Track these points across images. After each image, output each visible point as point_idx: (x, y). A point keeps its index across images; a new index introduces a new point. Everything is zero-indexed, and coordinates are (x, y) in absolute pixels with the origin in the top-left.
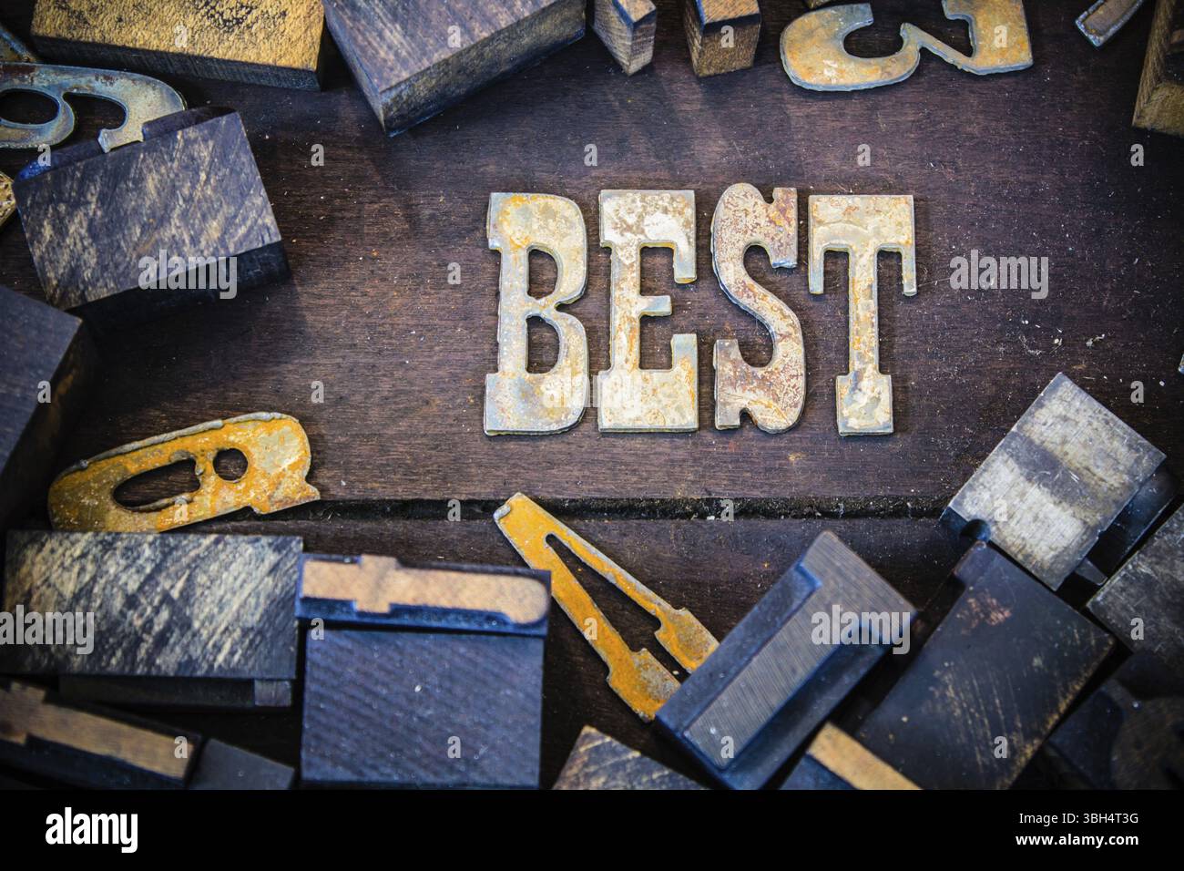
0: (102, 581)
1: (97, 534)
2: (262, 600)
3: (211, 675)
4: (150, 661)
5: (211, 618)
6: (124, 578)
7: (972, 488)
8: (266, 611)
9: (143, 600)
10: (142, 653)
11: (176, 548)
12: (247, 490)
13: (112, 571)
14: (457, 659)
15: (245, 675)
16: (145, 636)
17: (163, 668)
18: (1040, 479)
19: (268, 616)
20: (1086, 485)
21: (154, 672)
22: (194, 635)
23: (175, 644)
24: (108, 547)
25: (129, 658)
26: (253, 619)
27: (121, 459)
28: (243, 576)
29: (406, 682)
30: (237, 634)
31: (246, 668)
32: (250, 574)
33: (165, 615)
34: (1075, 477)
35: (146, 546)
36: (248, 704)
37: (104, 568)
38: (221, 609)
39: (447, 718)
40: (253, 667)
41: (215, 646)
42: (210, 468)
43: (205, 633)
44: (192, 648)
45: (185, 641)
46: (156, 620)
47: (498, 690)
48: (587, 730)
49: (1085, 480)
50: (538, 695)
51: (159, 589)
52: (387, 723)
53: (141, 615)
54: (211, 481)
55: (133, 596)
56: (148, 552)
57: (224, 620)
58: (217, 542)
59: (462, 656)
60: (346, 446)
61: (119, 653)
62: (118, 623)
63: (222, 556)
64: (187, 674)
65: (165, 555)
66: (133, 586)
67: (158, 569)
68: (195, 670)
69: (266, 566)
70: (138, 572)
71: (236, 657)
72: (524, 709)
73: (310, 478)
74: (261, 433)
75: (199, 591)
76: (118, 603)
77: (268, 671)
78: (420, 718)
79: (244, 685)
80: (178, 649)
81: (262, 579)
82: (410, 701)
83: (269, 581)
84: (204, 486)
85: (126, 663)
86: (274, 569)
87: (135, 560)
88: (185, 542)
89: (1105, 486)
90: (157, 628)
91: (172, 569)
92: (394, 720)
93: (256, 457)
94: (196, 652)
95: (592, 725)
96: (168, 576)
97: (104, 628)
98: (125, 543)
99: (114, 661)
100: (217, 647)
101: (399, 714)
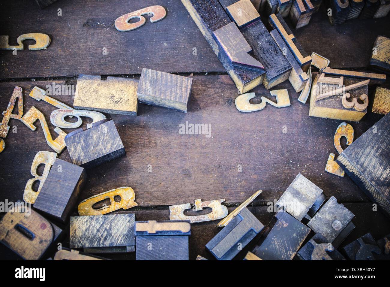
0: (91, 226)
1: (90, 216)
2: (127, 228)
3: (117, 246)
4: (103, 244)
5: (116, 233)
6: (96, 225)
7: (281, 199)
8: (128, 231)
9: (101, 230)
10: (101, 242)
11: (107, 218)
12: (121, 204)
13: (93, 224)
14: (169, 241)
15: (124, 245)
16: (102, 238)
17: (106, 245)
18: (296, 197)
19: (129, 232)
20: (306, 198)
21: (104, 246)
22: (113, 237)
23: (108, 239)
24: (92, 219)
25: (99, 243)
26: (125, 233)
27: (93, 199)
28: (122, 223)
29: (158, 247)
30: (122, 236)
31: (125, 244)
32: (124, 223)
33: (106, 233)
34: (304, 196)
35: (100, 218)
36: (125, 251)
37: (92, 224)
38: (118, 231)
39: (168, 255)
40: (126, 243)
41: (117, 239)
42: (113, 200)
43: (115, 237)
44: (112, 240)
45: (111, 238)
46: (104, 234)
47: (179, 248)
48: (199, 256)
49: (306, 197)
50: (188, 249)
51: (104, 227)
52: (154, 256)
53: (101, 233)
54: (113, 203)
55: (98, 229)
56: (101, 219)
57: (119, 233)
58: (116, 216)
59: (170, 241)
60: (143, 194)
61: (96, 242)
62: (95, 236)
63: (117, 219)
64: (112, 246)
65: (105, 220)
66: (98, 227)
67: (104, 223)
68: (113, 245)
69: (127, 221)
70: (99, 224)
71: (122, 241)
72: (185, 252)
73: (135, 201)
74: (124, 191)
75: (113, 227)
76: (95, 231)
77: (129, 244)
78: (162, 255)
79: (124, 247)
80: (109, 240)
81: (127, 223)
82: (160, 251)
83: (128, 224)
84: (112, 204)
85: (98, 244)
86: (129, 221)
87: (98, 221)
88: (109, 217)
89: (310, 198)
90: (104, 236)
91: (107, 223)
92: (156, 256)
93: (123, 197)
94: (113, 241)
95: (200, 255)
96: (106, 224)
97: (92, 237)
98: (96, 218)
99: (95, 244)
100: (118, 239)
101: (157, 254)
